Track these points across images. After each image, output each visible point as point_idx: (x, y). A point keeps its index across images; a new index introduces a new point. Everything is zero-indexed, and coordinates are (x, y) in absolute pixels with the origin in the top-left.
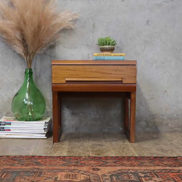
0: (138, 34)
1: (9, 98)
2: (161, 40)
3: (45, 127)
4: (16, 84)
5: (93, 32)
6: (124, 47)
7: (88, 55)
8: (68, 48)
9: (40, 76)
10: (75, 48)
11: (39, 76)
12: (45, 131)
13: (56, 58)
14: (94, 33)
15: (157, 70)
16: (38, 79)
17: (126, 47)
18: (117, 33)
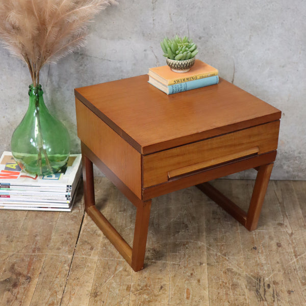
0: (238, 14)
1: (9, 122)
2: (282, 23)
3: (67, 194)
4: (18, 100)
5: (153, 9)
6: (211, 37)
7: (145, 51)
8: (106, 39)
9: (59, 87)
10: (120, 38)
11: (57, 86)
12: (67, 199)
13: (87, 56)
14: (156, 10)
15: (270, 79)
16: (57, 93)
17: (214, 37)
18: (198, 12)
